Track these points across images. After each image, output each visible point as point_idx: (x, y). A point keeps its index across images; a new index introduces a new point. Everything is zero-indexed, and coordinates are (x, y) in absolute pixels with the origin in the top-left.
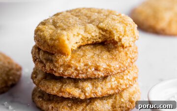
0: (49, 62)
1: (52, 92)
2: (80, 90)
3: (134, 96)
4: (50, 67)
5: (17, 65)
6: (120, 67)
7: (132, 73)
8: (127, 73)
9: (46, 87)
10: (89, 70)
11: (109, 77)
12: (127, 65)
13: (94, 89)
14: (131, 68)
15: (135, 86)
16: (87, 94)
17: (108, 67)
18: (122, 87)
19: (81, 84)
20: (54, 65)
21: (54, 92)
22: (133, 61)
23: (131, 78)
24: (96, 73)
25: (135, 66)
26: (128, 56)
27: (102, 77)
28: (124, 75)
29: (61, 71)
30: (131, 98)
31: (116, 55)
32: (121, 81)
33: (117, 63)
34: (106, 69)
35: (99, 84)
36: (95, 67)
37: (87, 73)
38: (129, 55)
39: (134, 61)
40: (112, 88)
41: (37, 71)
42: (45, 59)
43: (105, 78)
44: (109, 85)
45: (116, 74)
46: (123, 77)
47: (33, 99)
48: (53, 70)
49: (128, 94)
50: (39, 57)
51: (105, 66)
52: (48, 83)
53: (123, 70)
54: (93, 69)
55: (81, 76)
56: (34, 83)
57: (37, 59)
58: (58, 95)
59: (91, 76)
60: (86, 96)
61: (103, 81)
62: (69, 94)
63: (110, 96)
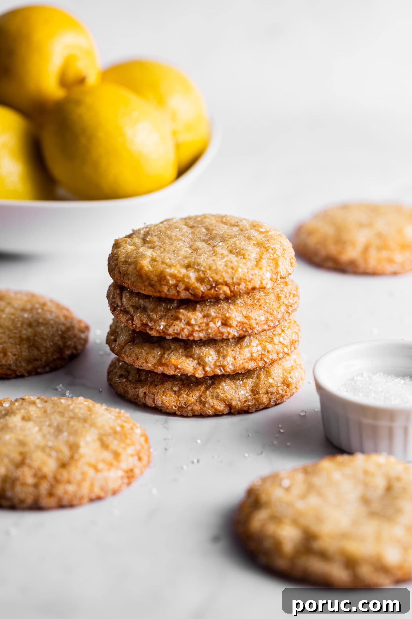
0: (139, 310)
1: (145, 364)
2: (196, 361)
3: (292, 374)
4: (141, 320)
5: (80, 322)
6: (267, 321)
7: (288, 332)
8: (280, 332)
9: (134, 357)
10: (212, 325)
11: (248, 338)
12: (279, 316)
13: (221, 359)
14: (286, 324)
15: (293, 356)
16: (208, 369)
17: (246, 321)
18: (271, 357)
19: (197, 351)
20: (149, 316)
21: (149, 366)
22: (290, 310)
23: (287, 342)
24: (224, 330)
25: (295, 322)
26: (282, 301)
27: (234, 338)
28: (274, 335)
29: (162, 327)
30: (287, 377)
31: (259, 299)
32: (269, 347)
33: (262, 312)
34: (243, 323)
35: (229, 350)
36: (222, 319)
37: (207, 330)
38: (283, 299)
39: (293, 311)
40: (252, 359)
41: (118, 330)
42: (133, 306)
43: (240, 339)
44: (246, 353)
45: (259, 333)
46: (272, 339)
47: (109, 380)
48: (147, 325)
49: (280, 371)
50: (122, 304)
51: (240, 318)
52: (137, 350)
53: (272, 325)
54: (219, 324)
55: (197, 336)
56: (112, 350)
57: (118, 306)
58: (156, 371)
59: (216, 335)
60: (206, 372)
61: (236, 345)
62: (176, 368)
63: (248, 373)
